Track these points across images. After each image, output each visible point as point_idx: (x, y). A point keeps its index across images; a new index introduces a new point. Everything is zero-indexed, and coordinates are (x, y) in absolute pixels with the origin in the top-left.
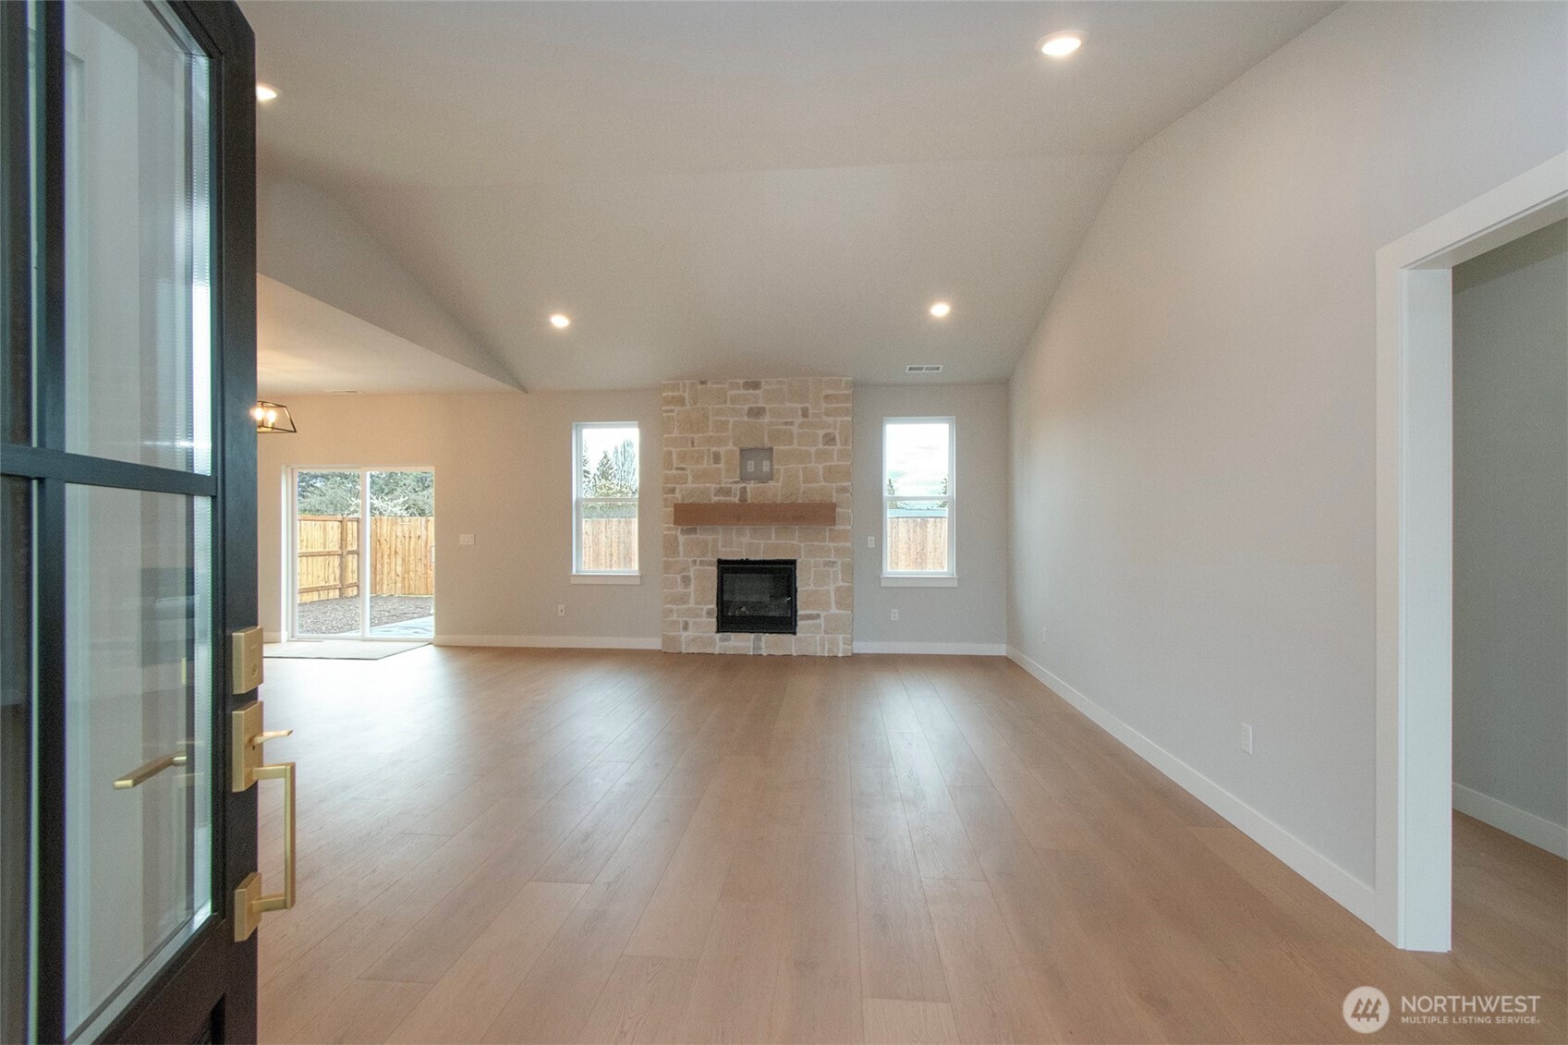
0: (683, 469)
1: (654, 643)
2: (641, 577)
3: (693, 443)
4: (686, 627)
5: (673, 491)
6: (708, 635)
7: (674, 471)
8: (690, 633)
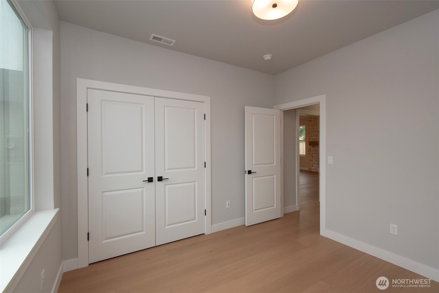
0: (312, 134)
1: (307, 169)
2: (306, 156)
3: (314, 129)
4: (313, 166)
5: (310, 139)
6: (317, 168)
7: (310, 135)
8: (314, 167)
